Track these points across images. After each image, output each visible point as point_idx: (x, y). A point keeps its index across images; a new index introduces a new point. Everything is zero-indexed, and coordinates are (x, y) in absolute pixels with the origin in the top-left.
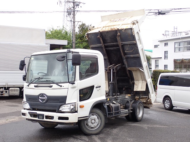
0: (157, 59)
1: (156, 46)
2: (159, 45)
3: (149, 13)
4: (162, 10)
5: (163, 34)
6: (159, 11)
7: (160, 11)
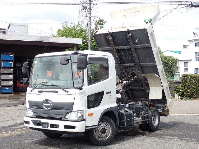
0: (186, 62)
1: (185, 47)
2: (188, 45)
3: (180, 5)
4: (195, 2)
5: (194, 33)
6: (191, 3)
7: (193, 3)
